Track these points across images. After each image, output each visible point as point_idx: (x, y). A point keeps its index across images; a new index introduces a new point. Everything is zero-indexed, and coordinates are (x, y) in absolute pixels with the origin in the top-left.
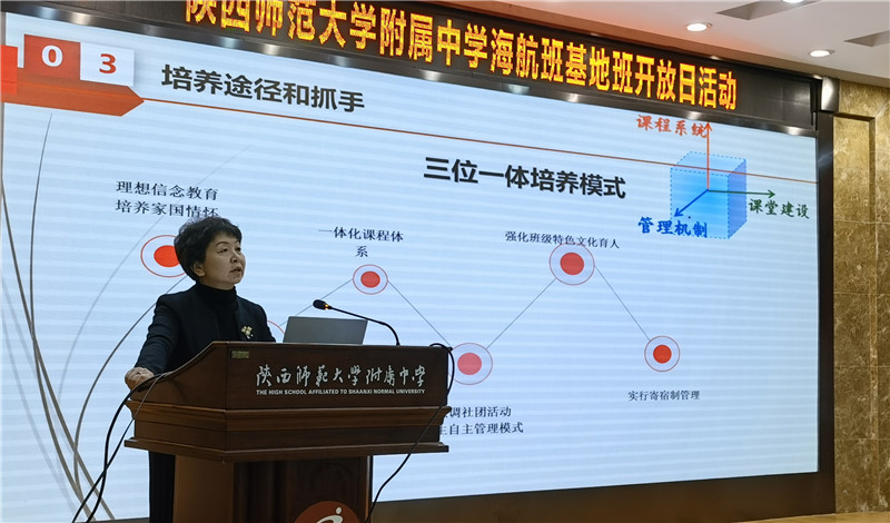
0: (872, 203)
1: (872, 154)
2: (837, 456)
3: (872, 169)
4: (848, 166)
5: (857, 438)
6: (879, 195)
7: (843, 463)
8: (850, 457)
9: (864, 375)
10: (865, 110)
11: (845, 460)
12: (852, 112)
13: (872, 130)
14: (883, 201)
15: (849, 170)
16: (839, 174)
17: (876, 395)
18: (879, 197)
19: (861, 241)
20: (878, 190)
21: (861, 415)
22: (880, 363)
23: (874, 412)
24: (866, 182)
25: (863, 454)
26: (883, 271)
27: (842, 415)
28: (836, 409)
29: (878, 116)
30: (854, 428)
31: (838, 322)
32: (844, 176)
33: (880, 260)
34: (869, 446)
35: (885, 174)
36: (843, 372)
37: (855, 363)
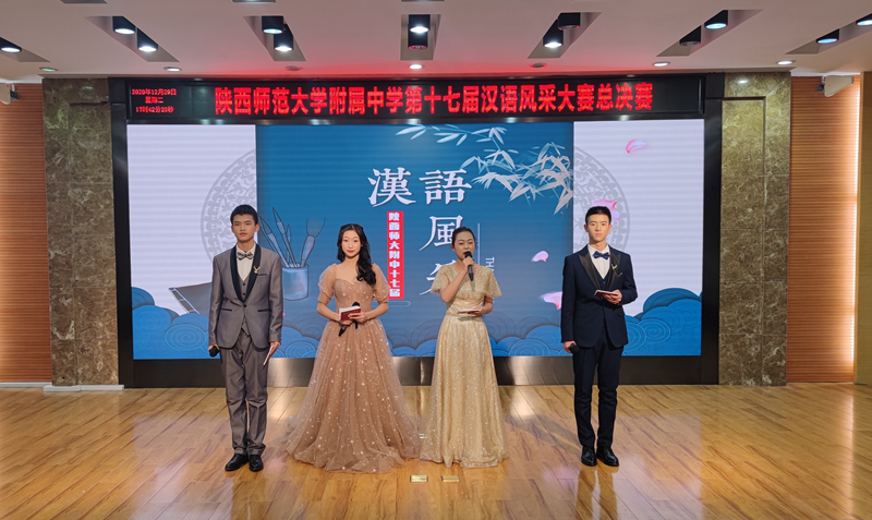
0: (763, 161)
1: (764, 125)
2: (721, 345)
4: (739, 135)
5: (743, 333)
8: (735, 346)
9: (754, 288)
10: (756, 92)
11: (731, 349)
12: (739, 95)
13: (763, 105)
14: (773, 159)
15: (740, 139)
16: (729, 142)
18: (770, 156)
19: (752, 191)
20: (768, 151)
21: (749, 317)
22: (766, 279)
23: (761, 315)
24: (757, 146)
25: (751, 345)
26: (773, 211)
27: (728, 317)
28: (722, 313)
29: (770, 94)
30: (741, 326)
31: (725, 251)
32: (734, 144)
33: (769, 203)
34: (756, 340)
35: (775, 138)
36: (730, 286)
37: (744, 280)
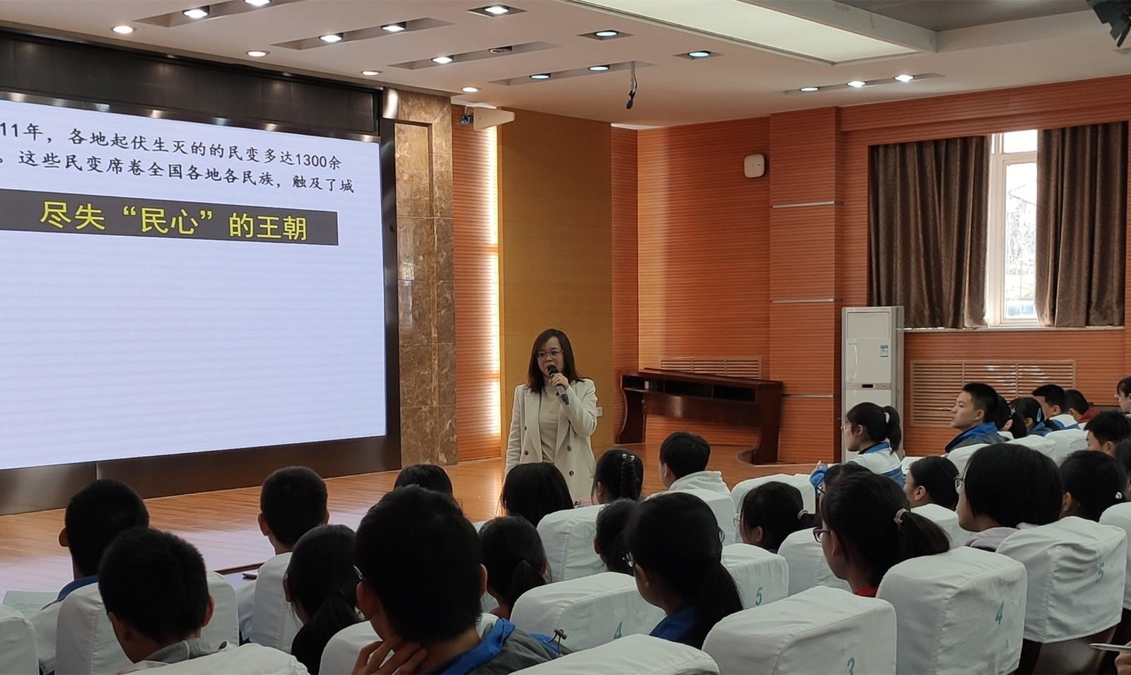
0: (432, 200)
1: (430, 157)
2: (402, 422)
3: (431, 170)
4: (409, 167)
5: (420, 406)
6: (437, 192)
7: (408, 427)
8: (414, 422)
9: (427, 351)
10: (423, 117)
11: (410, 425)
12: (412, 119)
13: (430, 134)
14: (440, 198)
15: (410, 172)
16: (401, 175)
17: (436, 368)
18: (437, 195)
19: (422, 234)
20: (436, 188)
21: (424, 386)
22: (439, 341)
23: (435, 383)
24: (426, 181)
25: (426, 420)
26: (442, 260)
27: (407, 386)
28: (402, 382)
29: (435, 122)
30: (418, 397)
32: (406, 177)
33: (438, 252)
34: (431, 412)
35: (442, 175)
36: (407, 350)
37: (419, 341)
